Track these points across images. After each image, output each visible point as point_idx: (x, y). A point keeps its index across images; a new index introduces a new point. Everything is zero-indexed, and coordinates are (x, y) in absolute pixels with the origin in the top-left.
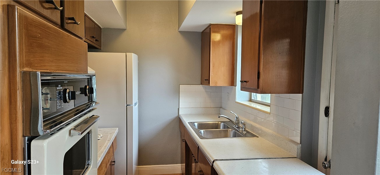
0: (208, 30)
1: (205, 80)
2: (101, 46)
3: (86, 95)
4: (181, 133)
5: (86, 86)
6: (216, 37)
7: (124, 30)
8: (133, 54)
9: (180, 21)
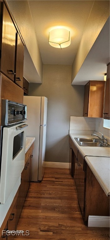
0: (88, 85)
1: (85, 114)
2: (28, 93)
3: (22, 115)
4: (70, 144)
5: (22, 111)
6: (94, 88)
7: (41, 84)
8: (45, 97)
9: (72, 79)
